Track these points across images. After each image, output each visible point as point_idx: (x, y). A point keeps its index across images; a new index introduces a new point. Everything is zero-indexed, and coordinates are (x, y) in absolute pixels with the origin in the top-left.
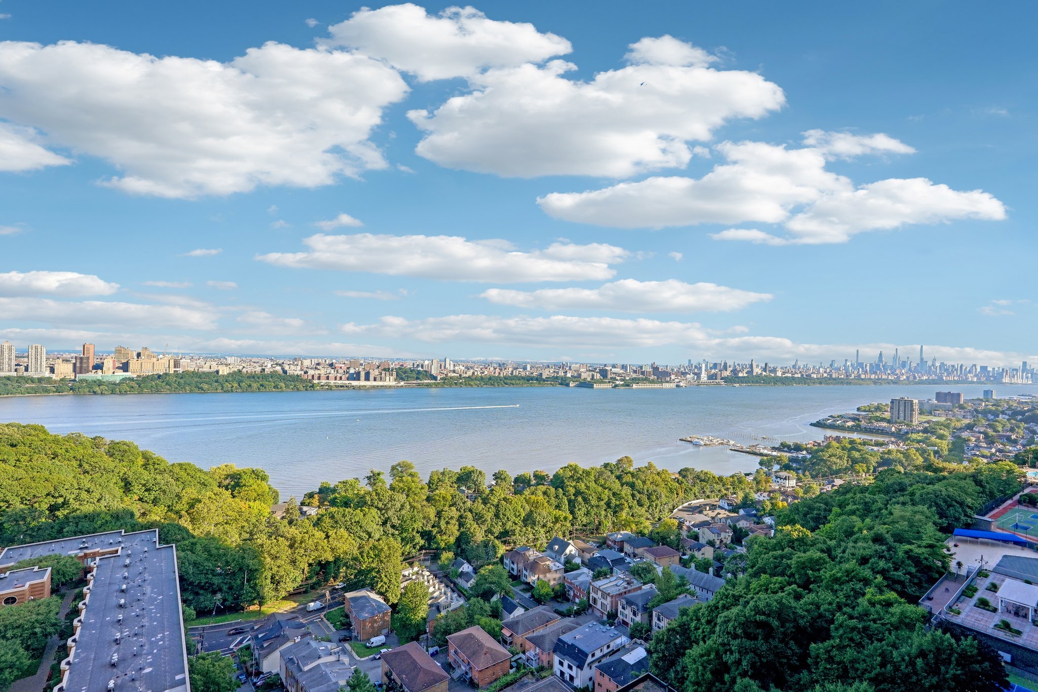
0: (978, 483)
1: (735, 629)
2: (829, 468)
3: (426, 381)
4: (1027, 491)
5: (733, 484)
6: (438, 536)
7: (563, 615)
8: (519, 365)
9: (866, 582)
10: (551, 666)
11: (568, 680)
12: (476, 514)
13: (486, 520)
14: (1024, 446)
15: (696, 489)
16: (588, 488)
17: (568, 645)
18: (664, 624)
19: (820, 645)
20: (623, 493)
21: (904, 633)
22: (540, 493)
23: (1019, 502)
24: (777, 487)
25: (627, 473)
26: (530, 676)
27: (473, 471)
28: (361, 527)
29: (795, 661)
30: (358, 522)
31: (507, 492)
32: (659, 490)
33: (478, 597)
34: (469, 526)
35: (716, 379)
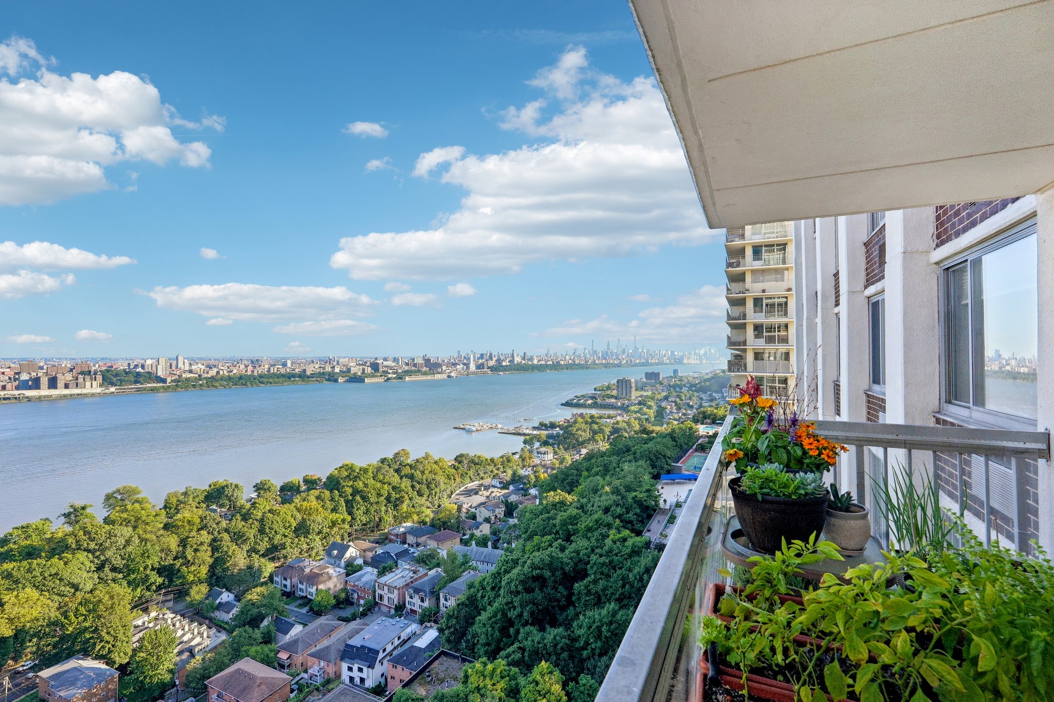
0: (674, 439)
1: (516, 587)
2: (577, 440)
3: (149, 385)
4: (700, 442)
5: (503, 463)
6: (184, 568)
7: (347, 620)
8: (277, 361)
9: (609, 526)
10: (338, 676)
11: (359, 683)
12: (235, 533)
13: (248, 539)
14: (697, 409)
15: (471, 473)
16: (366, 485)
17: (357, 648)
18: (452, 603)
19: (581, 583)
20: (403, 485)
21: (636, 558)
22: (312, 498)
23: (696, 450)
24: (539, 462)
25: (405, 466)
26: (315, 692)
27: (227, 486)
28: (61, 580)
29: (563, 602)
30: (57, 574)
31: (273, 502)
32: (437, 478)
33: (244, 626)
34: (226, 549)
35: (483, 368)
